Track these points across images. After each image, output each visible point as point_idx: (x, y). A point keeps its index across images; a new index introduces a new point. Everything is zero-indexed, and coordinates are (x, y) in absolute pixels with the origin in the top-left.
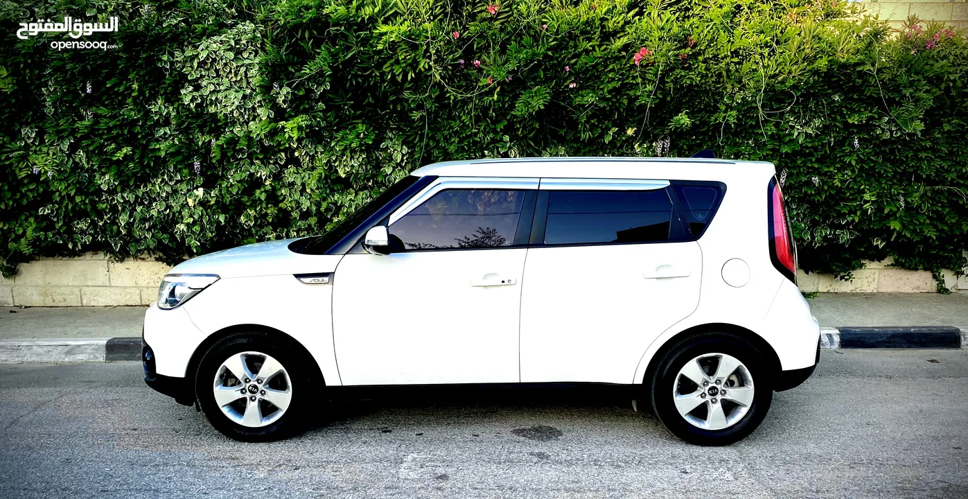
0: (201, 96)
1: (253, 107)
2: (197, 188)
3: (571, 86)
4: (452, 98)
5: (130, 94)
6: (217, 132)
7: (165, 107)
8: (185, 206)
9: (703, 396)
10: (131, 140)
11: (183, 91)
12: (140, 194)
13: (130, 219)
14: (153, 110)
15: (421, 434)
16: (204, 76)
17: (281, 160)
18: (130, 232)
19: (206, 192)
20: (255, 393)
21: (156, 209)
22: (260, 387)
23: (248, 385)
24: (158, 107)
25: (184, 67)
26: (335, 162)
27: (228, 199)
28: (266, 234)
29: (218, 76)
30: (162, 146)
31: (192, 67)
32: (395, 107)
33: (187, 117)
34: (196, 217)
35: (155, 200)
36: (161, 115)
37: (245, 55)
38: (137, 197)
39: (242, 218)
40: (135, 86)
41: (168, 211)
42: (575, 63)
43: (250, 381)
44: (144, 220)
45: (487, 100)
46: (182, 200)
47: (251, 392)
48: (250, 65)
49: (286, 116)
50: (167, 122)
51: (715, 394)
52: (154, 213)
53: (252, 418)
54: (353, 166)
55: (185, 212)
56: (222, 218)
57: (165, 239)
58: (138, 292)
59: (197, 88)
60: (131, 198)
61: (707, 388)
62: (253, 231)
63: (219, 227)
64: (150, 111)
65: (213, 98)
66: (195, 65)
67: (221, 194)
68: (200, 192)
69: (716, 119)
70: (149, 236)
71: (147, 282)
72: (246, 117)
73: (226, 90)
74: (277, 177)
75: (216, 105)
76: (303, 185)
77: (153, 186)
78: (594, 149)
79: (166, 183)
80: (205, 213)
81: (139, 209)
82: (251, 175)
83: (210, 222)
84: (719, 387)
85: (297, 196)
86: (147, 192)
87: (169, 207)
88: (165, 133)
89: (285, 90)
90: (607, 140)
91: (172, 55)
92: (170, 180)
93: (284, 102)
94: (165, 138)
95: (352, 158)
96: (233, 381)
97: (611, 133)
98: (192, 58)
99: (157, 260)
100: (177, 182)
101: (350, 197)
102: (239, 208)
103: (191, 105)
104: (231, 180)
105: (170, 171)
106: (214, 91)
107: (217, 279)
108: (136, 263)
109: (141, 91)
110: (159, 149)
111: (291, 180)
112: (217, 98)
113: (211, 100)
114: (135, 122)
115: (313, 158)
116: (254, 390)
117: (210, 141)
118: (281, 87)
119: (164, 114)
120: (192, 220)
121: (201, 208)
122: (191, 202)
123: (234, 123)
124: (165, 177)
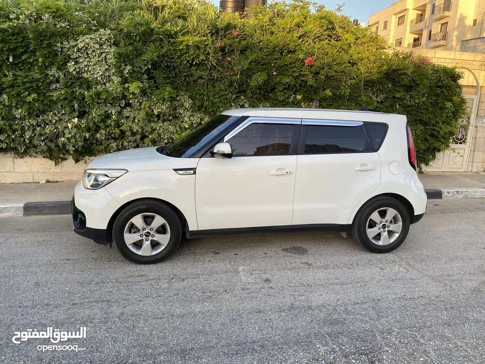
0: (79, 68)
1: (109, 75)
2: (74, 118)
3: (274, 74)
4: (216, 76)
5: (37, 64)
6: (89, 88)
7: (57, 72)
8: (66, 128)
9: (379, 229)
10: (37, 90)
11: (69, 64)
12: (40, 121)
13: (32, 134)
14: (50, 74)
15: (236, 254)
16: (80, 57)
17: (122, 104)
18: (30, 142)
19: (78, 121)
20: (149, 236)
21: (48, 129)
22: (152, 232)
23: (144, 232)
24: (53, 72)
25: (68, 51)
26: (152, 106)
27: (91, 125)
28: (110, 144)
29: (88, 57)
30: (55, 95)
31: (74, 51)
32: (186, 79)
33: (71, 79)
34: (73, 134)
35: (47, 124)
36: (55, 76)
37: (105, 47)
38: (37, 122)
39: (98, 135)
40: (40, 60)
41: (56, 130)
42: (276, 63)
43: (146, 229)
44: (41, 135)
45: (235, 77)
46: (65, 125)
47: (146, 235)
48: (108, 52)
49: (128, 81)
50: (58, 81)
51: (385, 228)
52: (47, 131)
53: (146, 251)
54: (162, 109)
55: (66, 131)
56: (87, 135)
57: (52, 145)
58: (32, 175)
59: (77, 63)
60: (34, 123)
61: (381, 225)
62: (104, 142)
63: (85, 140)
64: (48, 74)
65: (86, 69)
66: (75, 50)
67: (88, 122)
68: (76, 120)
69: (340, 93)
70: (43, 144)
71: (37, 169)
72: (105, 81)
73: (94, 65)
74: (120, 113)
75: (87, 73)
76: (134, 118)
77: (47, 116)
78: (284, 104)
79: (56, 115)
80: (78, 132)
81: (38, 129)
82: (106, 112)
83: (80, 137)
84: (387, 224)
85: (130, 124)
86: (43, 120)
87: (56, 128)
88: (56, 87)
89: (129, 67)
90: (291, 100)
91: (62, 43)
92: (58, 113)
93: (127, 73)
94: (55, 90)
95: (162, 104)
96: (135, 230)
97: (292, 97)
98: (74, 47)
99: (44, 157)
100: (63, 114)
101: (159, 125)
102: (97, 129)
103: (74, 72)
104: (94, 114)
105: (58, 108)
106: (87, 65)
107: (126, 171)
108: (31, 159)
109: (43, 62)
110: (53, 96)
111: (127, 115)
112: (88, 69)
113: (85, 70)
114: (38, 80)
115: (141, 104)
116: (148, 235)
117: (84, 92)
118: (126, 65)
119: (57, 76)
120: (70, 136)
121: (76, 129)
122: (70, 126)
123: (97, 84)
124: (56, 111)
